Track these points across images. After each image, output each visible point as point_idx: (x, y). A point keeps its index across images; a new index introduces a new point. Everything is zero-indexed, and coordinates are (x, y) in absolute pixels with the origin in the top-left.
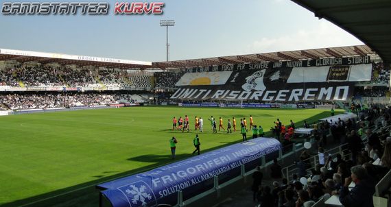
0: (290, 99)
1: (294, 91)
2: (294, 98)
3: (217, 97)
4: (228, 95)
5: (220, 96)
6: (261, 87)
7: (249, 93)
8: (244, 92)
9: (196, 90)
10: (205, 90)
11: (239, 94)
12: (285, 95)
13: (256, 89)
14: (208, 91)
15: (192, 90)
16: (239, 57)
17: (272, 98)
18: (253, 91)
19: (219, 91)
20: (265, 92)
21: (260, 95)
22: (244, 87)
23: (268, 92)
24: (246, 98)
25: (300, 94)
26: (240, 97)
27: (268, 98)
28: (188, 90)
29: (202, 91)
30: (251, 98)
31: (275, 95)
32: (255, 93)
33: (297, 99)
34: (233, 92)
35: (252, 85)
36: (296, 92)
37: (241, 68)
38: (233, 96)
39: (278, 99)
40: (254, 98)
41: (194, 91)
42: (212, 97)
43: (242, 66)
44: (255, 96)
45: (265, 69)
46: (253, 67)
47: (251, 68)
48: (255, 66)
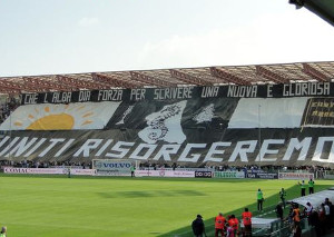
0: (232, 159)
1: (240, 144)
2: (238, 157)
3: (86, 154)
4: (109, 150)
5: (92, 151)
6: (177, 135)
7: (153, 148)
8: (141, 146)
9: (43, 140)
10: (62, 140)
11: (133, 149)
12: (222, 152)
13: (165, 139)
14: (67, 140)
15: (35, 139)
16: (134, 74)
17: (196, 157)
18: (160, 143)
19: (89, 141)
20: (183, 146)
21: (174, 152)
22: (143, 134)
23: (189, 146)
24: (146, 157)
25: (251, 149)
26: (134, 155)
27: (189, 156)
28: (25, 139)
29: (55, 141)
30: (157, 158)
31: (203, 152)
32: (165, 146)
33: (244, 159)
34: (120, 143)
35: (159, 132)
36: (244, 147)
37: (139, 96)
38: (119, 153)
39: (208, 158)
40: (162, 157)
41: (37, 141)
42: (76, 155)
43: (140, 92)
44: (165, 153)
45: (185, 99)
46: (163, 95)
47: (159, 97)
48: (166, 93)
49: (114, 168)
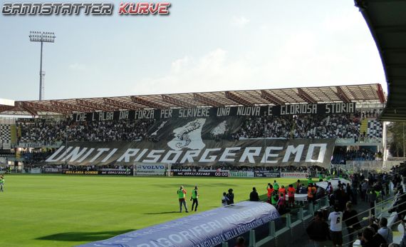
0: (242, 160)
1: (248, 149)
2: (247, 159)
3: (127, 160)
4: (145, 157)
5: (132, 159)
7: (179, 153)
8: (170, 152)
9: (92, 150)
10: (107, 149)
11: (163, 155)
12: (234, 154)
14: (111, 150)
15: (85, 149)
17: (213, 158)
18: (185, 150)
19: (130, 150)
20: (203, 151)
21: (196, 155)
22: (171, 144)
23: (208, 151)
24: (174, 161)
25: (257, 154)
26: (165, 160)
27: (208, 157)
28: (77, 148)
29: (101, 150)
30: (183, 161)
31: (219, 154)
32: (188, 152)
33: (252, 161)
34: (153, 151)
35: (184, 143)
36: (251, 151)
37: (167, 115)
38: (153, 159)
39: (223, 159)
40: (187, 160)
41: (87, 151)
42: (119, 160)
43: (167, 112)
44: (189, 157)
45: (204, 117)
46: (186, 114)
47: (182, 115)
48: (188, 113)
49: (151, 170)
